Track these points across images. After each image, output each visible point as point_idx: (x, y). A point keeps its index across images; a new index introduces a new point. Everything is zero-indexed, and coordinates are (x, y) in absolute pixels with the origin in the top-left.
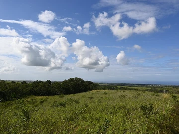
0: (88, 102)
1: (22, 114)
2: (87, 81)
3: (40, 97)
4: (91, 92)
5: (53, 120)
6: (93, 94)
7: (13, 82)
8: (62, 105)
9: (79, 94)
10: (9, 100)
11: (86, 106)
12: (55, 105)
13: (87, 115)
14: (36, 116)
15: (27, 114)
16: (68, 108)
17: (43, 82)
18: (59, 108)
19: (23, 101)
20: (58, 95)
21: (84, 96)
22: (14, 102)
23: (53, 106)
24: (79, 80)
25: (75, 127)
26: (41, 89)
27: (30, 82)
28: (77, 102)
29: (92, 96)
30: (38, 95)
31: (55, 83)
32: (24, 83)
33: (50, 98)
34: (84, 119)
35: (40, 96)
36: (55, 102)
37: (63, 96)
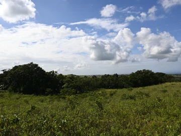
0: (161, 95)
1: (96, 105)
2: (158, 73)
3: (110, 90)
4: (164, 85)
5: (125, 112)
6: (166, 87)
7: (86, 77)
8: (132, 98)
9: (149, 87)
10: (84, 92)
11: (160, 100)
12: (124, 97)
13: (161, 110)
14: (108, 107)
15: (100, 105)
16: (138, 101)
17: (111, 76)
18: (129, 101)
19: (95, 93)
20: (126, 88)
21: (155, 90)
22: (88, 94)
23: (123, 99)
24: (148, 71)
25: (149, 121)
26: (109, 83)
27: (99, 76)
28: (147, 95)
29: (165, 89)
30: (107, 89)
31: (122, 76)
32: (94, 77)
33: (119, 90)
34: (158, 114)
35: (110, 88)
36: (124, 95)
37: (132, 89)
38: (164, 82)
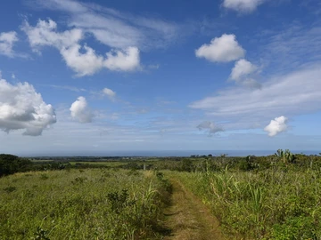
2: (2, 155)
4: (11, 177)
6: (15, 181)
29: (13, 185)
38: (12, 173)
